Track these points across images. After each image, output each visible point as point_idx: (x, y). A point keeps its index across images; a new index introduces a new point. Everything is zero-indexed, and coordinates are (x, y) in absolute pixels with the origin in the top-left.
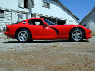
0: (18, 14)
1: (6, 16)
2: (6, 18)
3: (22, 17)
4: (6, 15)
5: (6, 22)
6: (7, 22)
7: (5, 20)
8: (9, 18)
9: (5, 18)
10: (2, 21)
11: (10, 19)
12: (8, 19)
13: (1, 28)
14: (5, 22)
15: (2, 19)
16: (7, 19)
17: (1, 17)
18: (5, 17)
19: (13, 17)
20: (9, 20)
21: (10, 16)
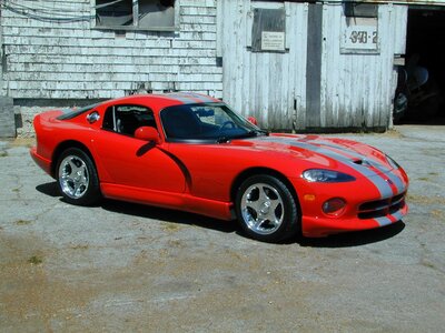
0: (256, 10)
1: (182, 26)
2: (182, 36)
3: (283, 22)
4: (186, 19)
5: (184, 53)
6: (192, 53)
7: (175, 44)
8: (200, 33)
9: (178, 35)
10: (162, 53)
11: (206, 36)
12: (197, 37)
13: (156, 86)
14: (176, 53)
15: (163, 42)
16: (189, 36)
17: (158, 33)
18: (178, 30)
19: (223, 25)
20: (199, 44)
21: (207, 20)
